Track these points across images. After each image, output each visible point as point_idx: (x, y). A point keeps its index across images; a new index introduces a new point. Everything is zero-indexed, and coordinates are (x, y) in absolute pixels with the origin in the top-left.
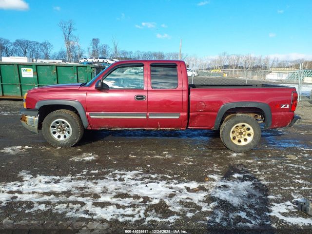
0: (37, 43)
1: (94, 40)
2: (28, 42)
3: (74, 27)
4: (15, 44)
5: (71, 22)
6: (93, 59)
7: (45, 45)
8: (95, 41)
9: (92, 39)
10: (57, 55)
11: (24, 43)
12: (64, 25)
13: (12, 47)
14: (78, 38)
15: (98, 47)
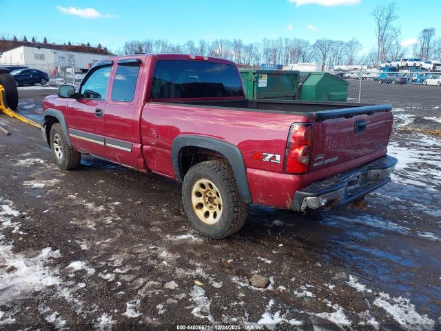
0: (342, 43)
1: (425, 31)
2: (331, 42)
3: (396, 13)
4: (314, 46)
5: (392, 7)
6: (399, 63)
7: (351, 45)
8: (428, 33)
9: (422, 30)
10: (366, 58)
11: (326, 44)
12: (380, 13)
13: (310, 51)
14: (399, 31)
15: (431, 42)
